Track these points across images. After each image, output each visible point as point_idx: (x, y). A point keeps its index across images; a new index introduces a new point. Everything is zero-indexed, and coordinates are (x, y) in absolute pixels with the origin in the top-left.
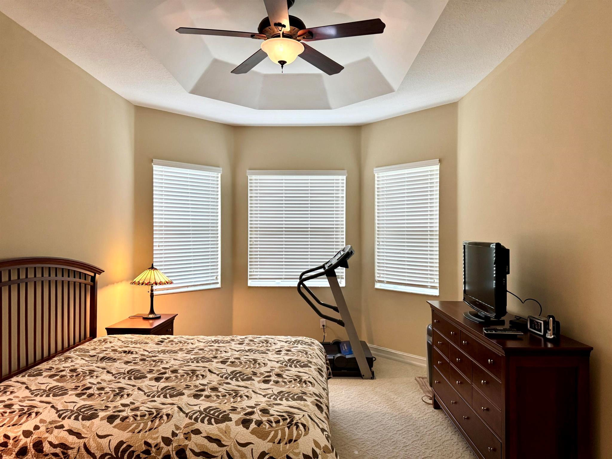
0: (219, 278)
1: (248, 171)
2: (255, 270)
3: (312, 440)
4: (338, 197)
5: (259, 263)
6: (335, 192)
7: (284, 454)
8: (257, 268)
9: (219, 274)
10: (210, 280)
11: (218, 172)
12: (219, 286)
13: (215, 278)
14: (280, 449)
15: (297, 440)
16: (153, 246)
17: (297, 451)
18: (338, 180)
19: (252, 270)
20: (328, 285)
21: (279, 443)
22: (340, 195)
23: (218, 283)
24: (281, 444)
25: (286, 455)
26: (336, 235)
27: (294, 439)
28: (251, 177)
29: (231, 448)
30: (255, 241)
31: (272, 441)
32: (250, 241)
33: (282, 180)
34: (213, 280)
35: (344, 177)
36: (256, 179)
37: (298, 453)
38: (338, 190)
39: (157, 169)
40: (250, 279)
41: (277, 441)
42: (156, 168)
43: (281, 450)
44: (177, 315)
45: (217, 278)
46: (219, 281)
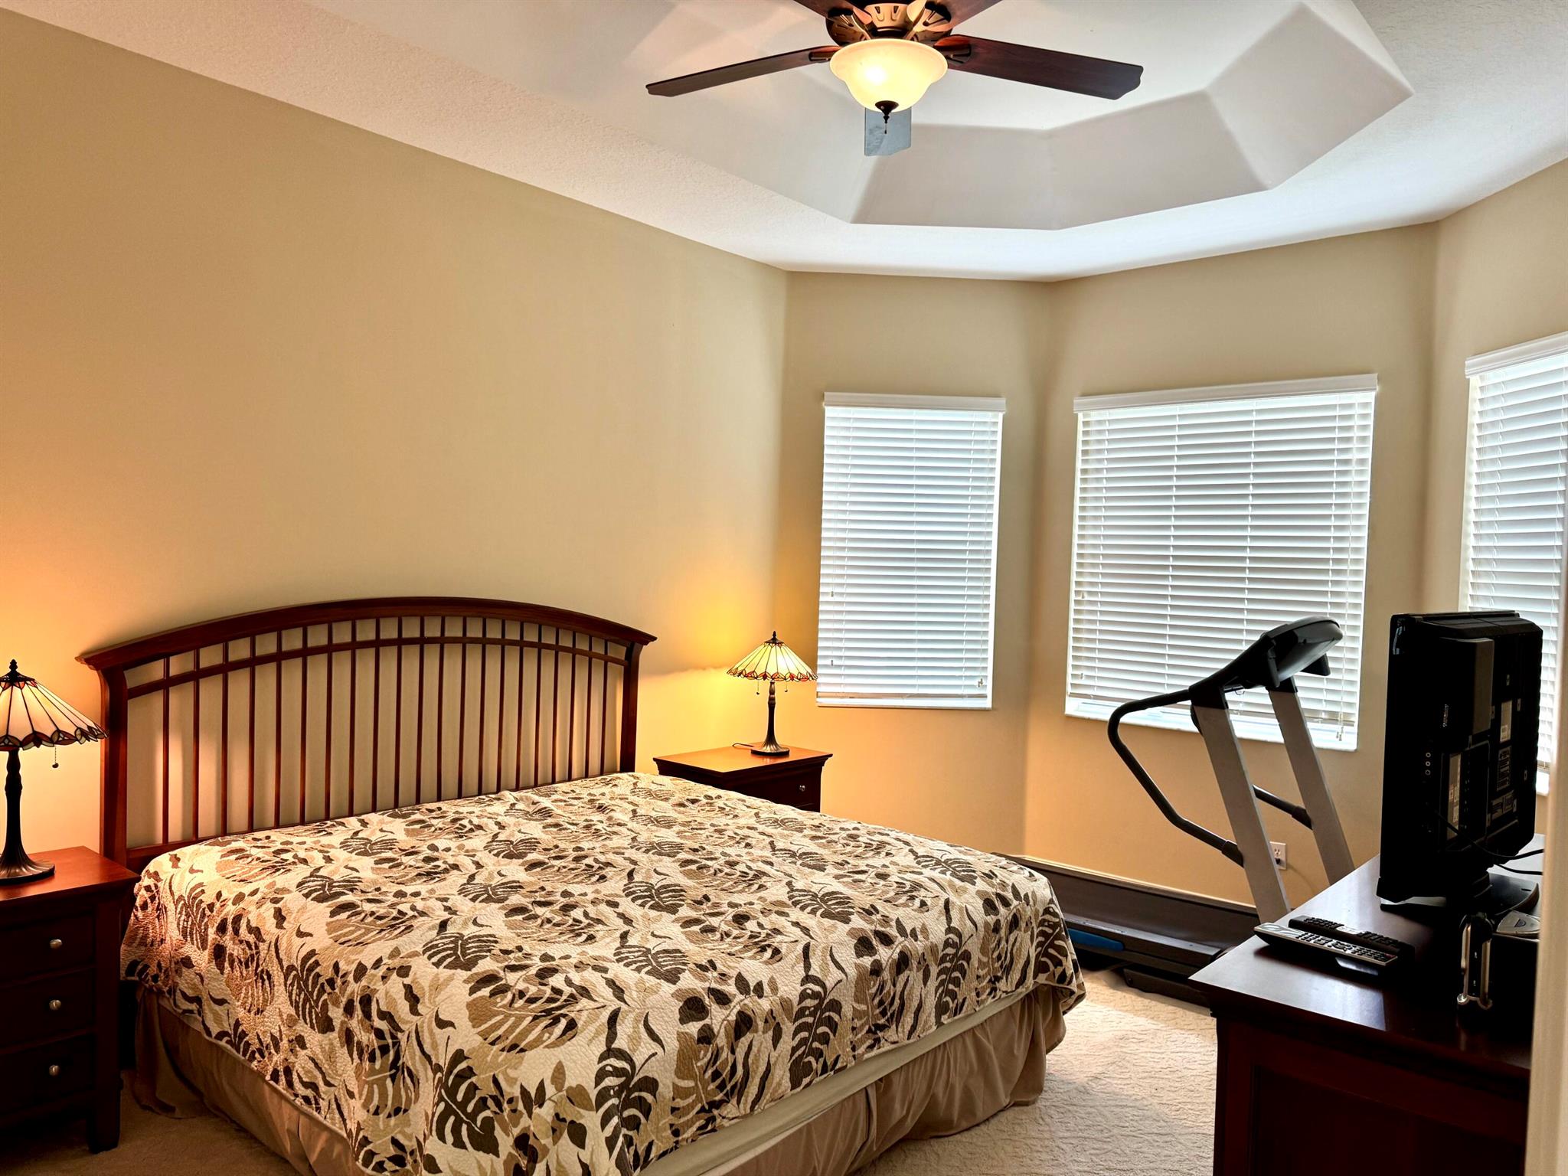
0: (989, 683)
1: (1076, 401)
2: (1086, 673)
3: (555, 1062)
4: (1347, 462)
5: (1097, 655)
6: (1336, 445)
7: (491, 1071)
8: (1093, 668)
9: (990, 673)
10: (968, 686)
11: (994, 409)
12: (987, 703)
13: (975, 682)
14: (488, 1056)
15: (525, 1051)
16: (818, 594)
17: (512, 1073)
18: (1350, 406)
19: (1078, 672)
20: (1279, 738)
21: (493, 1043)
22: (1354, 456)
23: (984, 696)
24: (495, 1048)
25: (492, 1074)
26: (1336, 583)
27: (522, 1046)
28: (1089, 416)
29: (423, 1022)
30: (1090, 593)
31: (484, 1035)
32: (1077, 593)
33: (1173, 417)
34: (972, 686)
35: (1370, 397)
36: (1100, 422)
37: (512, 1078)
38: (1348, 440)
39: (834, 415)
40: (1073, 695)
41: (493, 1036)
42: (830, 412)
43: (489, 1059)
44: (831, 755)
45: (981, 683)
46: (989, 691)
